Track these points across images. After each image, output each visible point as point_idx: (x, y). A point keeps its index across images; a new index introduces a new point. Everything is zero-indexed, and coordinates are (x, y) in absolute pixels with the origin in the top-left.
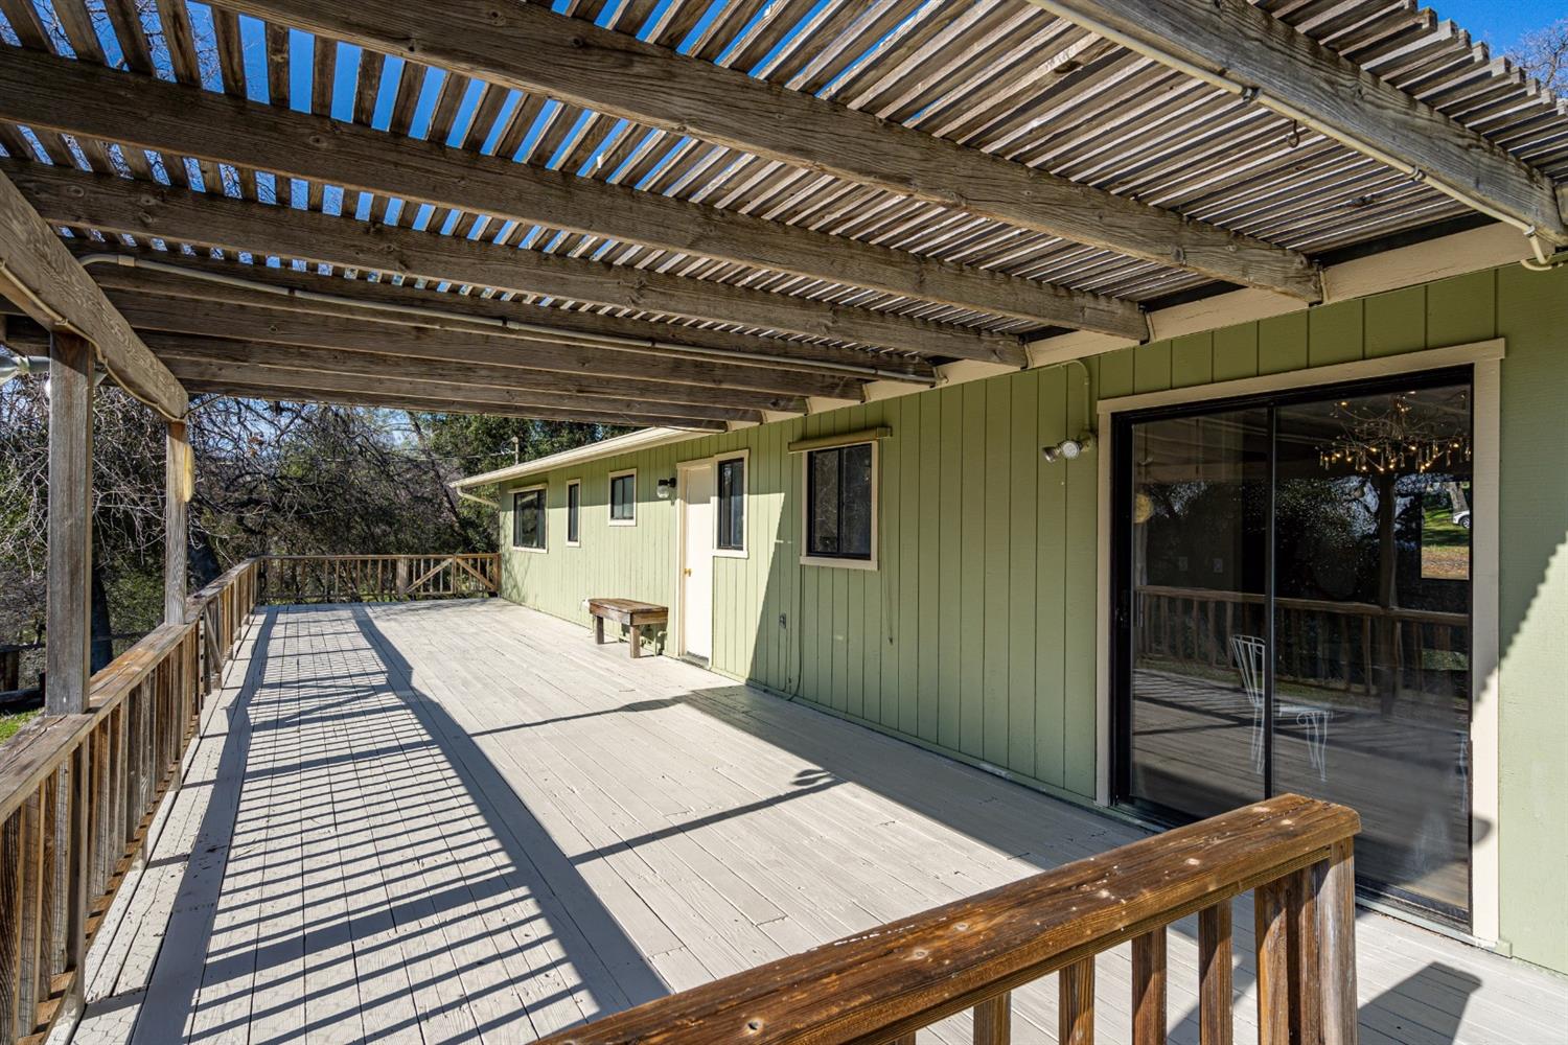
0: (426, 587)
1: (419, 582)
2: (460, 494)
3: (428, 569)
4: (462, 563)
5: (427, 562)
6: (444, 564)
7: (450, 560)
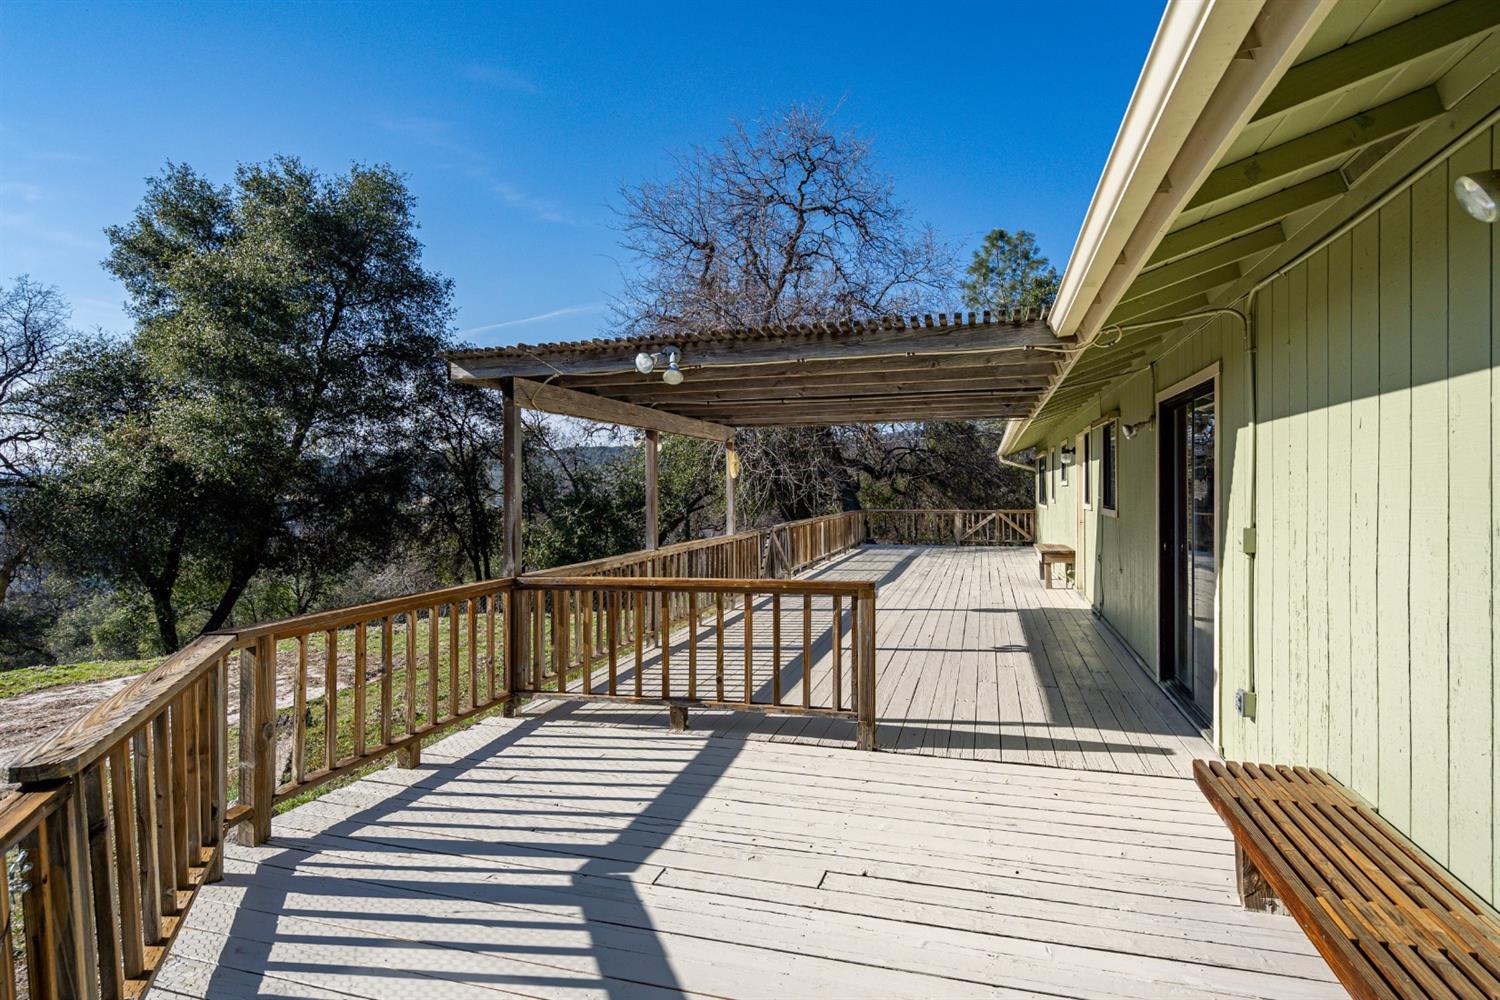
0: (977, 533)
1: (970, 531)
2: (1002, 461)
3: (977, 522)
4: (1004, 518)
5: (977, 517)
6: (990, 518)
7: (994, 515)
